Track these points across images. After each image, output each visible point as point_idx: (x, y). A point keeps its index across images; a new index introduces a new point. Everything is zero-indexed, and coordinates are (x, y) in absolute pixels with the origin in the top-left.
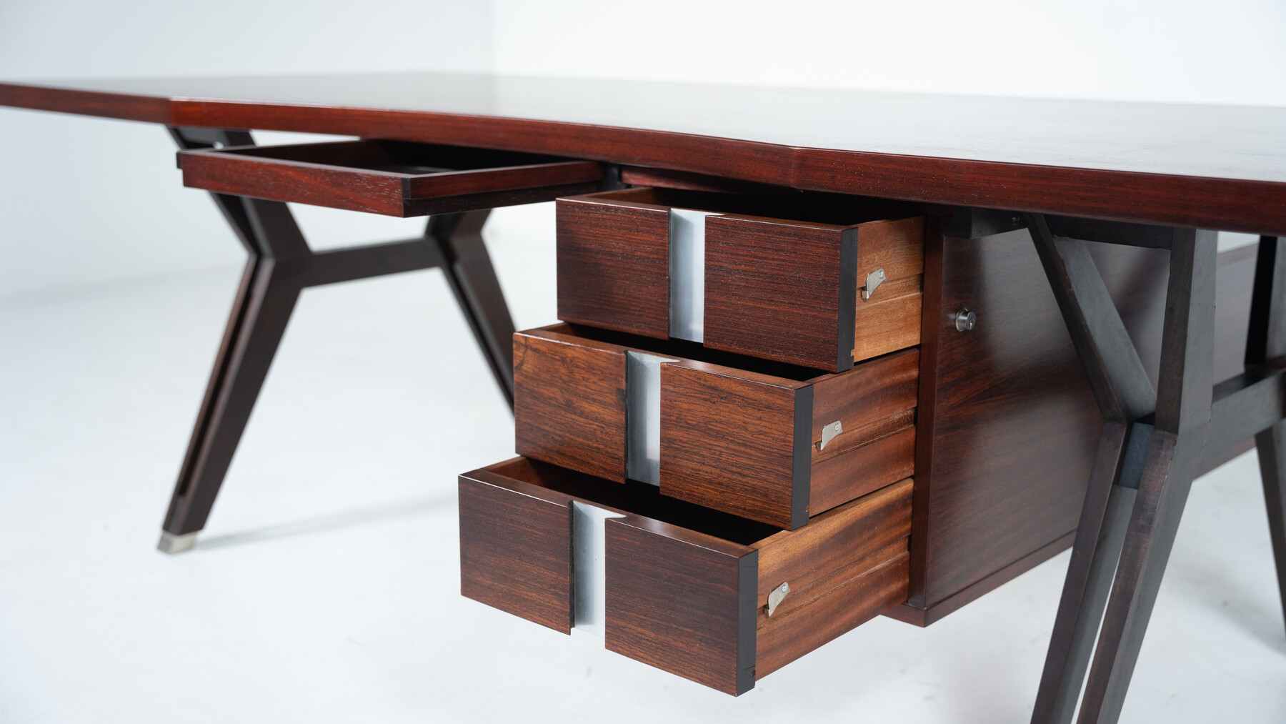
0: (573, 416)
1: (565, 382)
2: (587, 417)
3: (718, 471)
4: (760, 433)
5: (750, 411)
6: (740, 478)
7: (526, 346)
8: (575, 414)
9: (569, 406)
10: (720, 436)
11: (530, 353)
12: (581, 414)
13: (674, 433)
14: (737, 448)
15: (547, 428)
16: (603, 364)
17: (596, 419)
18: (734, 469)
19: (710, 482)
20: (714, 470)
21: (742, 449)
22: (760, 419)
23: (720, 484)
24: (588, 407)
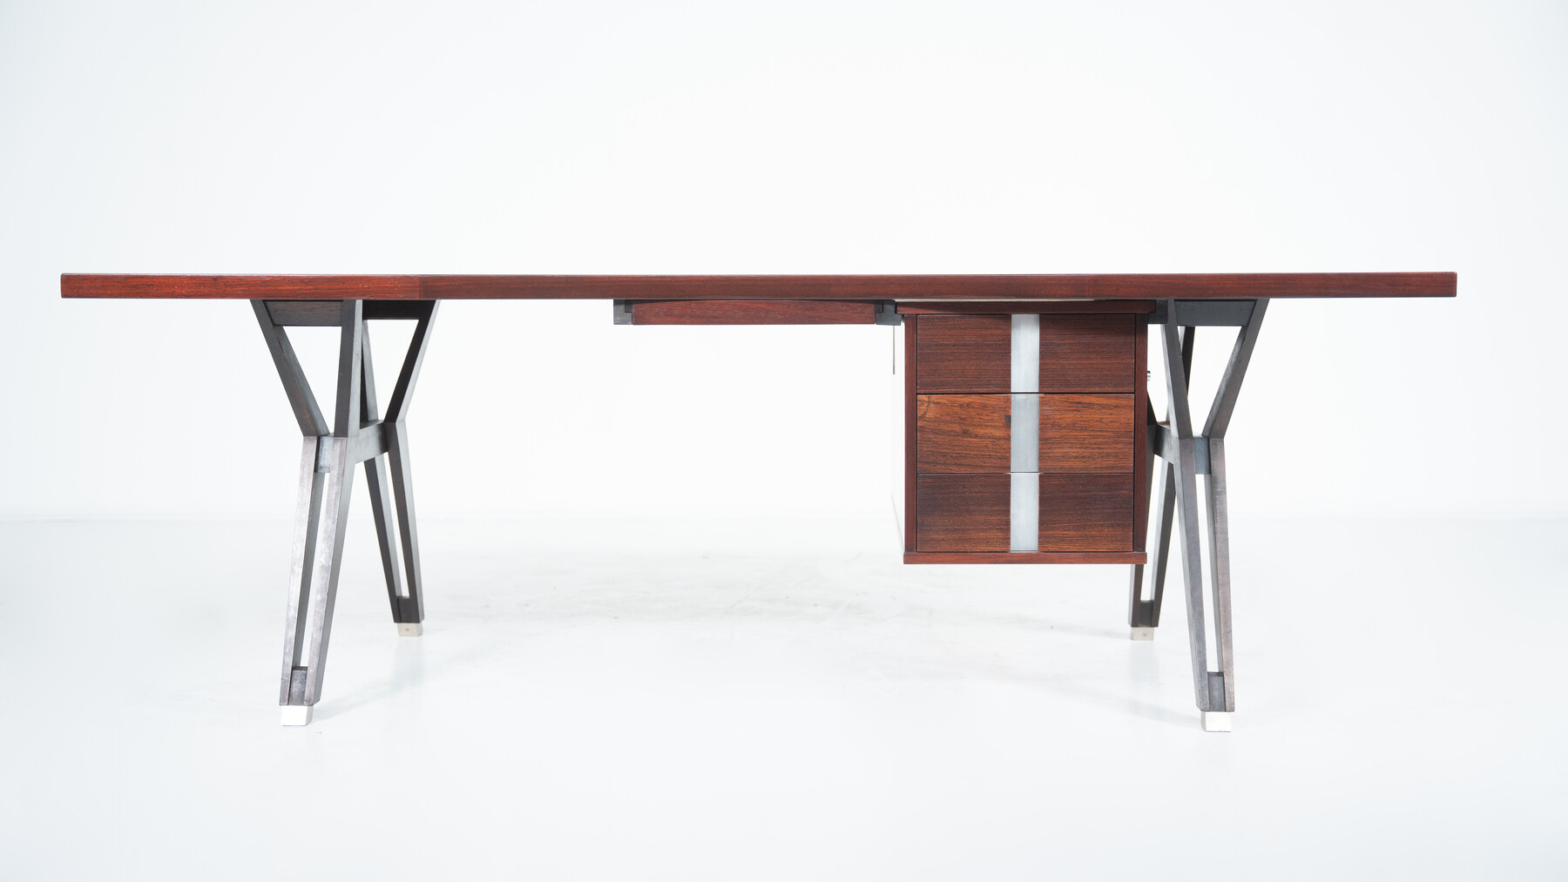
0: (969, 439)
1: (962, 419)
2: (981, 438)
3: (1082, 450)
4: (1111, 422)
5: (1104, 411)
6: (1098, 450)
7: (929, 402)
8: (971, 437)
9: (965, 433)
10: (1084, 429)
11: (932, 405)
12: (976, 436)
13: (1050, 434)
14: (1096, 434)
15: (944, 451)
16: (995, 403)
17: (989, 437)
18: (1094, 446)
19: (1076, 457)
20: (1079, 450)
21: (1100, 433)
22: (1111, 414)
23: (1084, 457)
24: (981, 431)
